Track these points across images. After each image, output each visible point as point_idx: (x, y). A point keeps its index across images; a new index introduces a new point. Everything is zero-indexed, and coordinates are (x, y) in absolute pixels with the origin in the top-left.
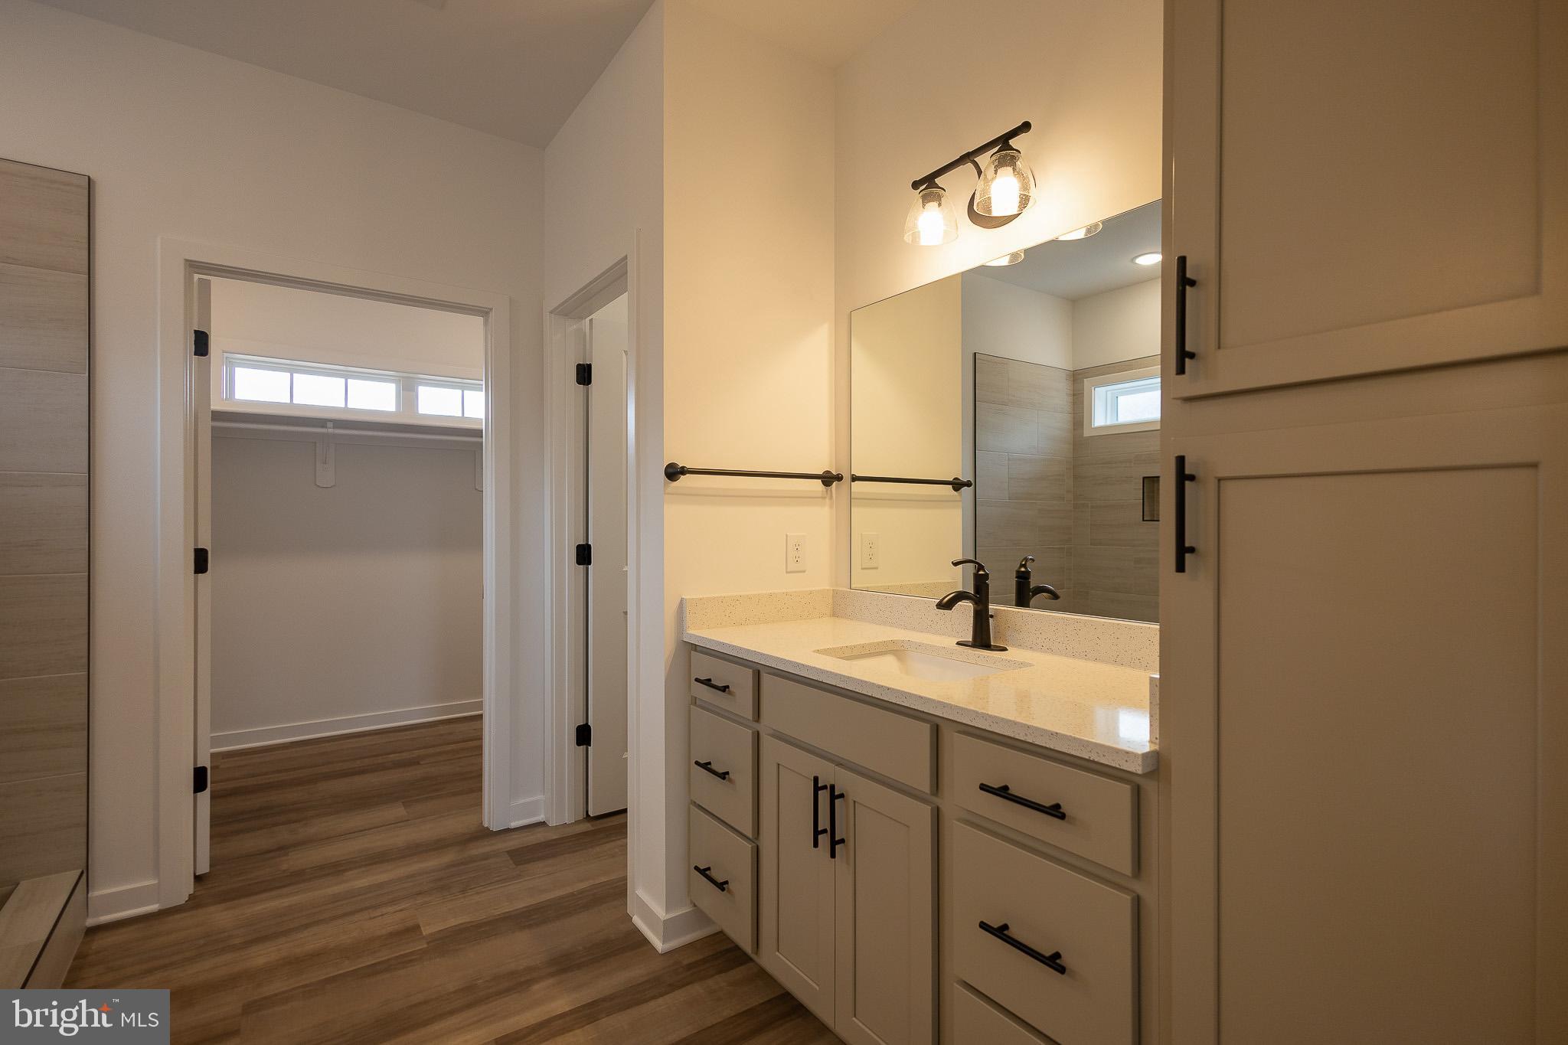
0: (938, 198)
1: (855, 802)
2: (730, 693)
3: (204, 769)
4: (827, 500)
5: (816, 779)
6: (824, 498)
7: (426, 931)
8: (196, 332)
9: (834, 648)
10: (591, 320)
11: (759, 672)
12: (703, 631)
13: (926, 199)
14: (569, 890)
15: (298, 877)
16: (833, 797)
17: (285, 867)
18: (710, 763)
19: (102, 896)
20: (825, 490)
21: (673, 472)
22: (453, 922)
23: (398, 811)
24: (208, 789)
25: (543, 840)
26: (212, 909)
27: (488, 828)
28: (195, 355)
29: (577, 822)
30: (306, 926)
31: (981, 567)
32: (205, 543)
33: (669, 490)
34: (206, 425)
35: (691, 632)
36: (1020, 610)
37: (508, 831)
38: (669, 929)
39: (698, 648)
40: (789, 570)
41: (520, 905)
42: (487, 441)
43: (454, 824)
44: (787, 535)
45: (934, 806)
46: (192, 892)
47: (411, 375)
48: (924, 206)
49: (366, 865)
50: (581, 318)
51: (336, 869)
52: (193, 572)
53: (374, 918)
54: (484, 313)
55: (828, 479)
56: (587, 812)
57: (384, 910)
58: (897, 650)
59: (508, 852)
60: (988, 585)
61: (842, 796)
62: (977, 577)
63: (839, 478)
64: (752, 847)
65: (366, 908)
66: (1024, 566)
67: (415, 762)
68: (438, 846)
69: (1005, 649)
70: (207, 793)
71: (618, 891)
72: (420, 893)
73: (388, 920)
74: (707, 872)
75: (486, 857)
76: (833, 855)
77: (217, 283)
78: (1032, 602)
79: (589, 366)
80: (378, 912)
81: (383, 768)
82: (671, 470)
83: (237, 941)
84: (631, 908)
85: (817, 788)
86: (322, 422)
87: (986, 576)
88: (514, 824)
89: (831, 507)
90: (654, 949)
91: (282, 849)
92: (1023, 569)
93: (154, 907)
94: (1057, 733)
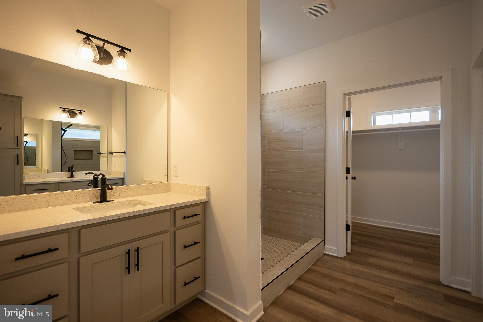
8: (347, 111)
17: (368, 260)
19: (328, 248)
23: (410, 260)
26: (347, 262)
27: (441, 282)
30: (364, 278)
37: (449, 287)
43: (428, 274)
46: (345, 256)
51: (381, 268)
53: (383, 287)
57: (387, 287)
65: (382, 283)
72: (401, 289)
73: (386, 290)
80: (385, 286)
88: (453, 286)
91: (370, 256)
93: (336, 255)
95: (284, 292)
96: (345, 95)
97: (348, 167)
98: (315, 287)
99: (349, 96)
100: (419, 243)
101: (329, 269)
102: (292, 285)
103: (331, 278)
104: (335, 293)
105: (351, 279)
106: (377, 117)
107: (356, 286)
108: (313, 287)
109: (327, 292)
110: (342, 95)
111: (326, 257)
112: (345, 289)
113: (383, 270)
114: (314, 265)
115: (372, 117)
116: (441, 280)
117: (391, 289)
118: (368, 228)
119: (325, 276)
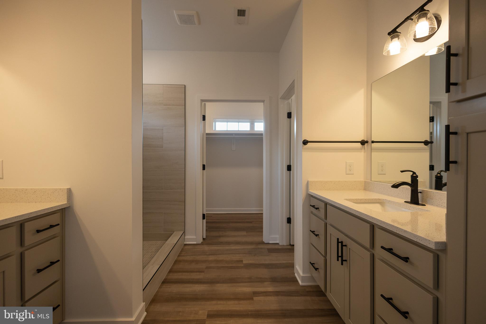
0: (398, 36)
1: (350, 249)
2: (319, 210)
3: (204, 214)
4: (363, 150)
5: (338, 239)
6: (362, 149)
7: (244, 262)
8: (203, 115)
9: (353, 199)
10: (291, 99)
11: (326, 204)
12: (314, 191)
13: (392, 38)
14: (280, 262)
15: (221, 243)
16: (342, 246)
18: (314, 231)
20: (362, 146)
21: (305, 142)
22: (250, 262)
23: (244, 233)
24: (205, 219)
25: (277, 248)
27: (264, 242)
28: (203, 120)
29: (287, 245)
31: (414, 173)
32: (205, 163)
33: (304, 148)
34: (205, 136)
35: (310, 191)
36: (437, 191)
37: (269, 243)
38: (303, 278)
39: (313, 196)
40: (347, 173)
41: (267, 262)
42: (264, 137)
43: (256, 239)
44: (346, 162)
45: (371, 253)
46: (202, 241)
47: (253, 120)
48: (392, 40)
49: (235, 244)
50: (289, 99)
51: (229, 243)
52: (202, 170)
54: (263, 101)
55: (363, 143)
56: (290, 243)
58: (381, 202)
59: (268, 249)
60: (418, 180)
61: (346, 246)
62: (412, 176)
63: (367, 142)
64: (324, 259)
65: (233, 254)
66: (440, 174)
67: (251, 222)
68: (251, 243)
69: (425, 205)
70: (205, 220)
71: (292, 266)
72: (245, 253)
73: (236, 257)
74: (313, 265)
75: (262, 249)
76: (342, 264)
77: (207, 104)
78: (443, 188)
79: (291, 113)
81: (244, 222)
82: (304, 142)
83: (208, 254)
84: (295, 271)
85: (338, 242)
86: (231, 134)
87: (417, 176)
88: (270, 242)
89: (365, 152)
90: (299, 283)
91: (220, 236)
92: (439, 175)
93: (195, 243)
94: (406, 231)
95: (160, 287)
96: (202, 101)
97: (204, 164)
98: (186, 274)
99: (204, 103)
100: (247, 220)
101: (192, 255)
102: (165, 279)
103: (197, 262)
104: (204, 272)
105: (211, 258)
106: (217, 123)
107: (217, 261)
108: (184, 274)
109: (198, 273)
110: (200, 101)
111: (187, 247)
112: (210, 267)
113: (231, 244)
114: (179, 256)
115: (214, 123)
116: (264, 241)
117: (239, 255)
118: (212, 216)
119: (192, 262)
